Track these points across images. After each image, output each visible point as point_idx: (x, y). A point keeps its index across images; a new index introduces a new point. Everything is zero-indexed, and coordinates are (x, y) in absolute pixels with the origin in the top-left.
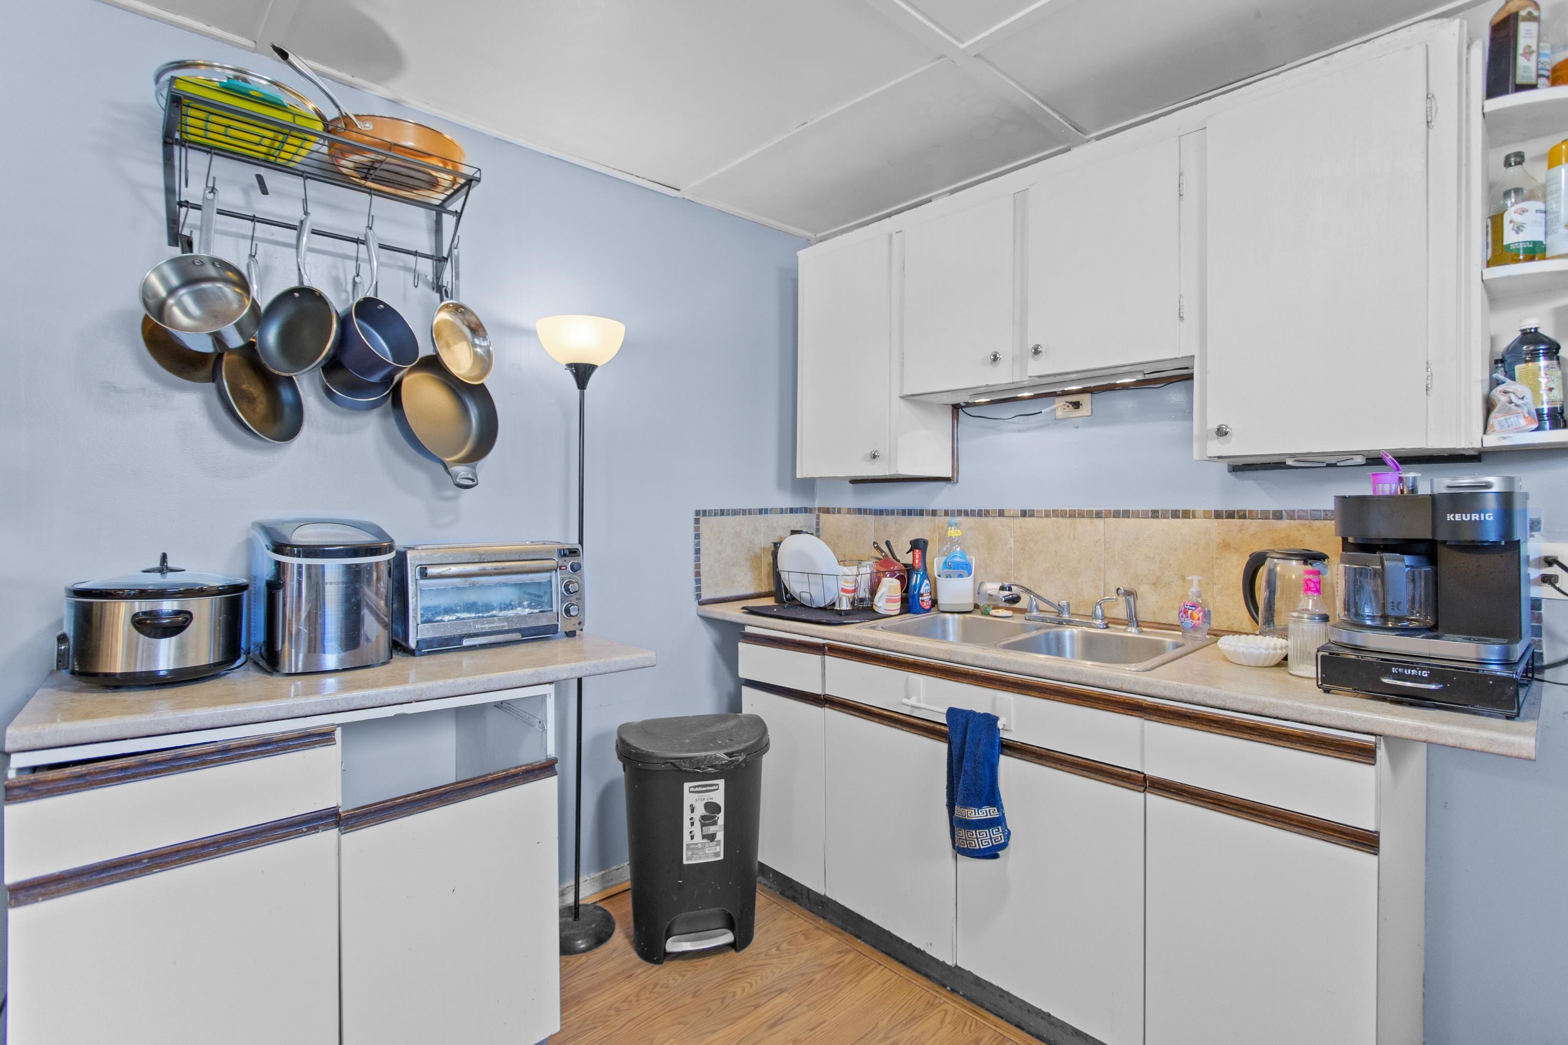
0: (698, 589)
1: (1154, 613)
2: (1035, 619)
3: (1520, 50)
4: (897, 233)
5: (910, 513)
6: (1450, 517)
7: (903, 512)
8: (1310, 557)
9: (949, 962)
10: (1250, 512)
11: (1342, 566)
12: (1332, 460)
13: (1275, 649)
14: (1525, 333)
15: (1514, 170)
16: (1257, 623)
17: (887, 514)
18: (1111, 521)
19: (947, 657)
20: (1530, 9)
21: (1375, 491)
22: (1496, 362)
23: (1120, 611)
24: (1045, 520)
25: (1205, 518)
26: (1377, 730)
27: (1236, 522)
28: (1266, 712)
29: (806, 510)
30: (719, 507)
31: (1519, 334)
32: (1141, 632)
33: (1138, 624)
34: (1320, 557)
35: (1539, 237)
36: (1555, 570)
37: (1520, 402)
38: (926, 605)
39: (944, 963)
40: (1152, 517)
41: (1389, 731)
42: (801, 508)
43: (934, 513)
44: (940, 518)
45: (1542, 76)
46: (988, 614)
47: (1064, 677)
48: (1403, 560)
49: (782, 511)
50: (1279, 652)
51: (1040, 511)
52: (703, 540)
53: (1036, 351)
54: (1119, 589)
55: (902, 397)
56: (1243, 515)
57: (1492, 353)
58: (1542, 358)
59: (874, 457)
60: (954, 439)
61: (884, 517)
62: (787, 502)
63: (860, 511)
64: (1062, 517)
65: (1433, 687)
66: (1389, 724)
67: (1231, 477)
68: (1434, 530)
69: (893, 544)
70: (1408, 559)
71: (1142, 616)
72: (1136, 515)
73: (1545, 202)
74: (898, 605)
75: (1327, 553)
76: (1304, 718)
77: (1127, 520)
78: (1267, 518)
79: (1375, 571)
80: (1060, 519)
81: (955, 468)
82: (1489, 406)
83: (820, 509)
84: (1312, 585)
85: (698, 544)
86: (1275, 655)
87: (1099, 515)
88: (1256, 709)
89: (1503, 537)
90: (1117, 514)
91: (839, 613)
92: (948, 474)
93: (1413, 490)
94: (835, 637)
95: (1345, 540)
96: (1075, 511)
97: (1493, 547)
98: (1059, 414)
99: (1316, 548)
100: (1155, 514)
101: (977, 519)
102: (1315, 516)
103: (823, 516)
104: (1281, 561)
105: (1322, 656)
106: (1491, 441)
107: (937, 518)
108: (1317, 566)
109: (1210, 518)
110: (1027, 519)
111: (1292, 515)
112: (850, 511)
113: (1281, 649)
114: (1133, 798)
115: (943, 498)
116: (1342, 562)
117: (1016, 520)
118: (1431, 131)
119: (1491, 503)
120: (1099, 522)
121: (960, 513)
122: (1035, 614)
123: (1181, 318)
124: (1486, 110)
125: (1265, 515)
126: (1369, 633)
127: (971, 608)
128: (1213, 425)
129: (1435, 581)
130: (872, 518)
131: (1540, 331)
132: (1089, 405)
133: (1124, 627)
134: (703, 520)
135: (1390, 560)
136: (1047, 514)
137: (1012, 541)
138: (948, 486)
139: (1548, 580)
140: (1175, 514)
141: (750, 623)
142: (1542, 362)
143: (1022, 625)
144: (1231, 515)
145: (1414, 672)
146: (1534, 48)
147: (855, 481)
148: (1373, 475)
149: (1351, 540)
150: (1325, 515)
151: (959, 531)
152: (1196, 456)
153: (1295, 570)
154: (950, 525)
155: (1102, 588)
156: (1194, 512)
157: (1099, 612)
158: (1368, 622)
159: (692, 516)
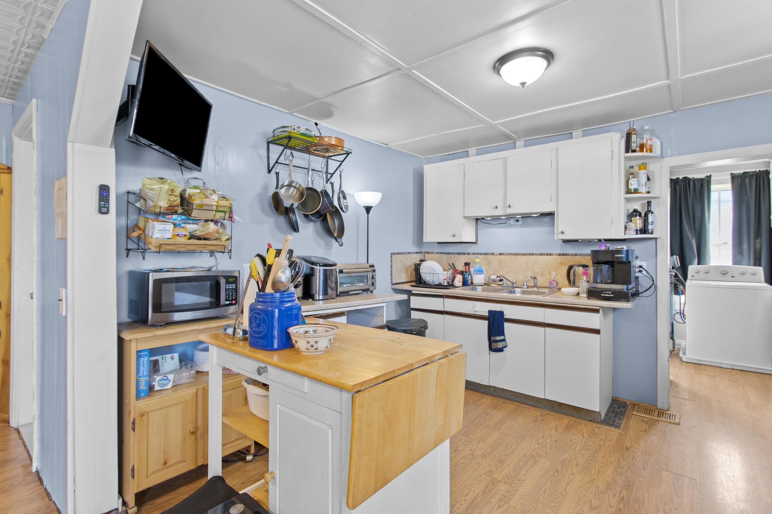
0: (392, 279)
1: (541, 284)
2: (506, 287)
3: (632, 141)
4: (462, 164)
5: (460, 254)
6: (616, 256)
7: (458, 254)
8: (584, 266)
9: (488, 384)
10: (568, 254)
11: (592, 268)
12: (590, 240)
13: (576, 290)
14: (634, 210)
15: (631, 169)
16: (571, 285)
17: (452, 254)
18: (528, 256)
19: (487, 296)
20: (634, 132)
21: (600, 249)
22: (629, 216)
23: (531, 284)
24: (507, 256)
25: (556, 255)
26: (600, 305)
27: (565, 257)
28: (575, 304)
29: (421, 253)
30: (397, 252)
31: (633, 210)
32: (538, 289)
33: (537, 287)
34: (587, 266)
35: (636, 187)
36: (641, 269)
37: (632, 228)
38: (470, 283)
39: (486, 385)
40: (541, 255)
41: (602, 306)
42: (419, 252)
43: (469, 254)
44: (471, 255)
45: (638, 147)
46: (490, 286)
47: (523, 299)
48: (606, 266)
49: (414, 253)
50: (577, 291)
51: (506, 253)
52: (393, 263)
53: (510, 207)
54: (531, 277)
55: (463, 217)
56: (566, 255)
57: (628, 214)
58: (638, 216)
59: (454, 236)
60: (477, 230)
61: (450, 255)
62: (415, 250)
63: (441, 253)
64: (513, 255)
65: (612, 295)
66: (602, 304)
67: (563, 244)
68: (613, 259)
69: (454, 264)
70: (607, 266)
71: (538, 285)
72: (536, 254)
73: (638, 179)
74: (461, 284)
75: (588, 265)
76: (584, 304)
77: (533, 256)
78: (573, 256)
79: (600, 269)
80: (512, 256)
81: (477, 239)
82: (626, 228)
83: (425, 252)
84: (585, 273)
85: (392, 264)
86: (576, 292)
87: (524, 254)
88: (573, 303)
89: (627, 260)
90: (530, 254)
91: (444, 286)
92: (474, 241)
93: (609, 249)
94: (447, 292)
95: (593, 261)
96: (517, 253)
97: (625, 263)
98: (512, 223)
99: (586, 264)
100: (541, 254)
101: (484, 256)
102: (586, 255)
103: (426, 255)
104: (577, 268)
105: (588, 290)
106: (626, 237)
107: (470, 256)
108: (586, 268)
109: (557, 255)
110: (501, 256)
111: (580, 255)
112: (437, 253)
113: (578, 290)
114: (542, 329)
115: (472, 249)
116: (593, 267)
117: (497, 256)
118: (613, 160)
119: (624, 252)
120: (525, 257)
121: (478, 254)
122: (505, 285)
123: (551, 200)
124: (625, 156)
125: (572, 255)
126: (599, 284)
127: (483, 284)
128: (560, 230)
129: (613, 271)
130: (445, 256)
131: (637, 209)
132: (521, 221)
133: (533, 288)
134: (393, 256)
135: (603, 266)
136: (508, 254)
137: (496, 263)
138: (474, 245)
139: (640, 271)
140: (547, 254)
141: (414, 290)
142: (638, 217)
143: (501, 289)
144: (563, 255)
145: (608, 292)
146: (635, 141)
147: (439, 243)
148: (600, 245)
149: (594, 261)
150: (588, 255)
151: (479, 260)
152: (555, 238)
153: (580, 270)
154: (476, 258)
155: (525, 277)
156: (553, 254)
157: (525, 284)
158: (599, 282)
159: (390, 255)
